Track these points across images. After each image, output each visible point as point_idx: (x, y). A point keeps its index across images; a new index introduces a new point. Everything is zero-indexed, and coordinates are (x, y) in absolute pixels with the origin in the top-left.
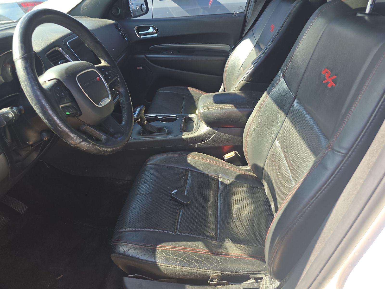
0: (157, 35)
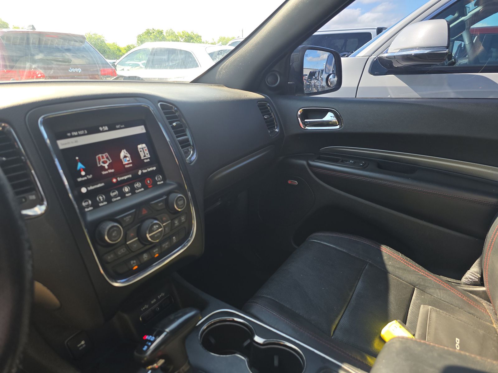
0: (338, 127)
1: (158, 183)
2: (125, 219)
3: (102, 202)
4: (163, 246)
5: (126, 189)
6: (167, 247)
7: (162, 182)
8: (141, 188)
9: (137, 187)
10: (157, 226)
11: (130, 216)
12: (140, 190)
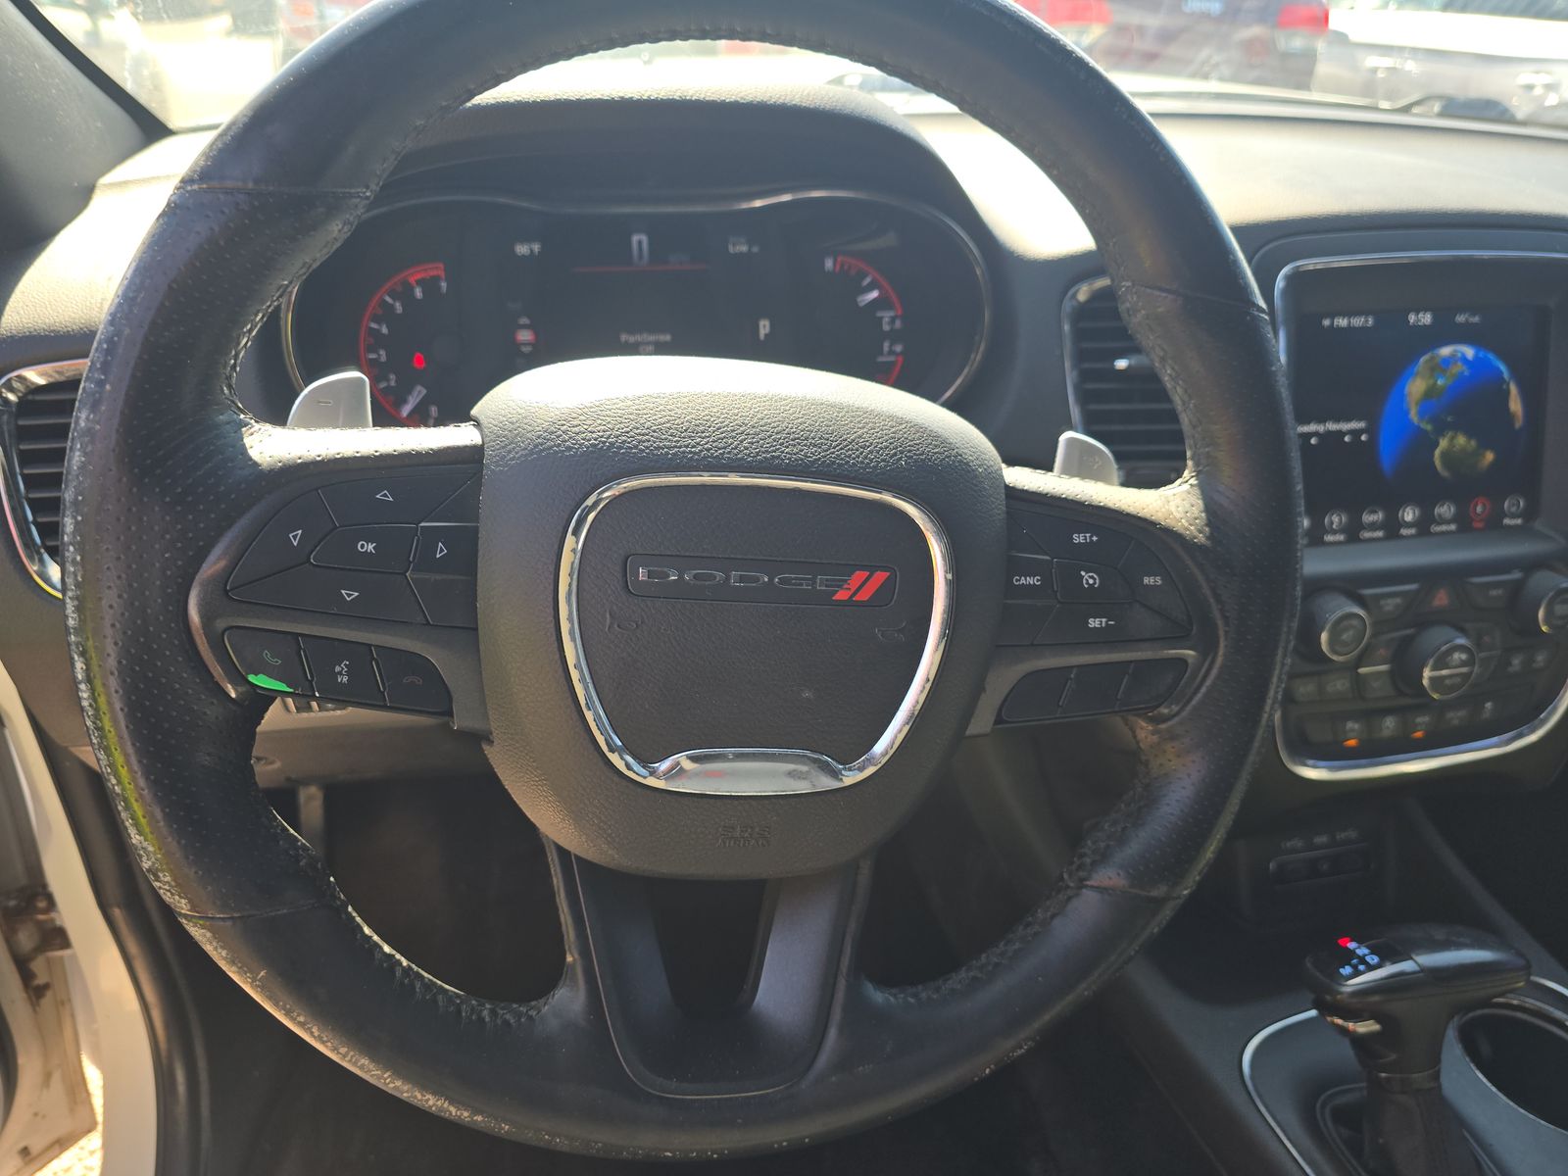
1: (1507, 521)
2: (1382, 602)
3: (1334, 532)
4: (1450, 715)
5: (1409, 515)
6: (1456, 722)
7: (1519, 521)
8: (1448, 522)
9: (1440, 515)
10: (1464, 656)
11: (1398, 600)
12: (1444, 528)
